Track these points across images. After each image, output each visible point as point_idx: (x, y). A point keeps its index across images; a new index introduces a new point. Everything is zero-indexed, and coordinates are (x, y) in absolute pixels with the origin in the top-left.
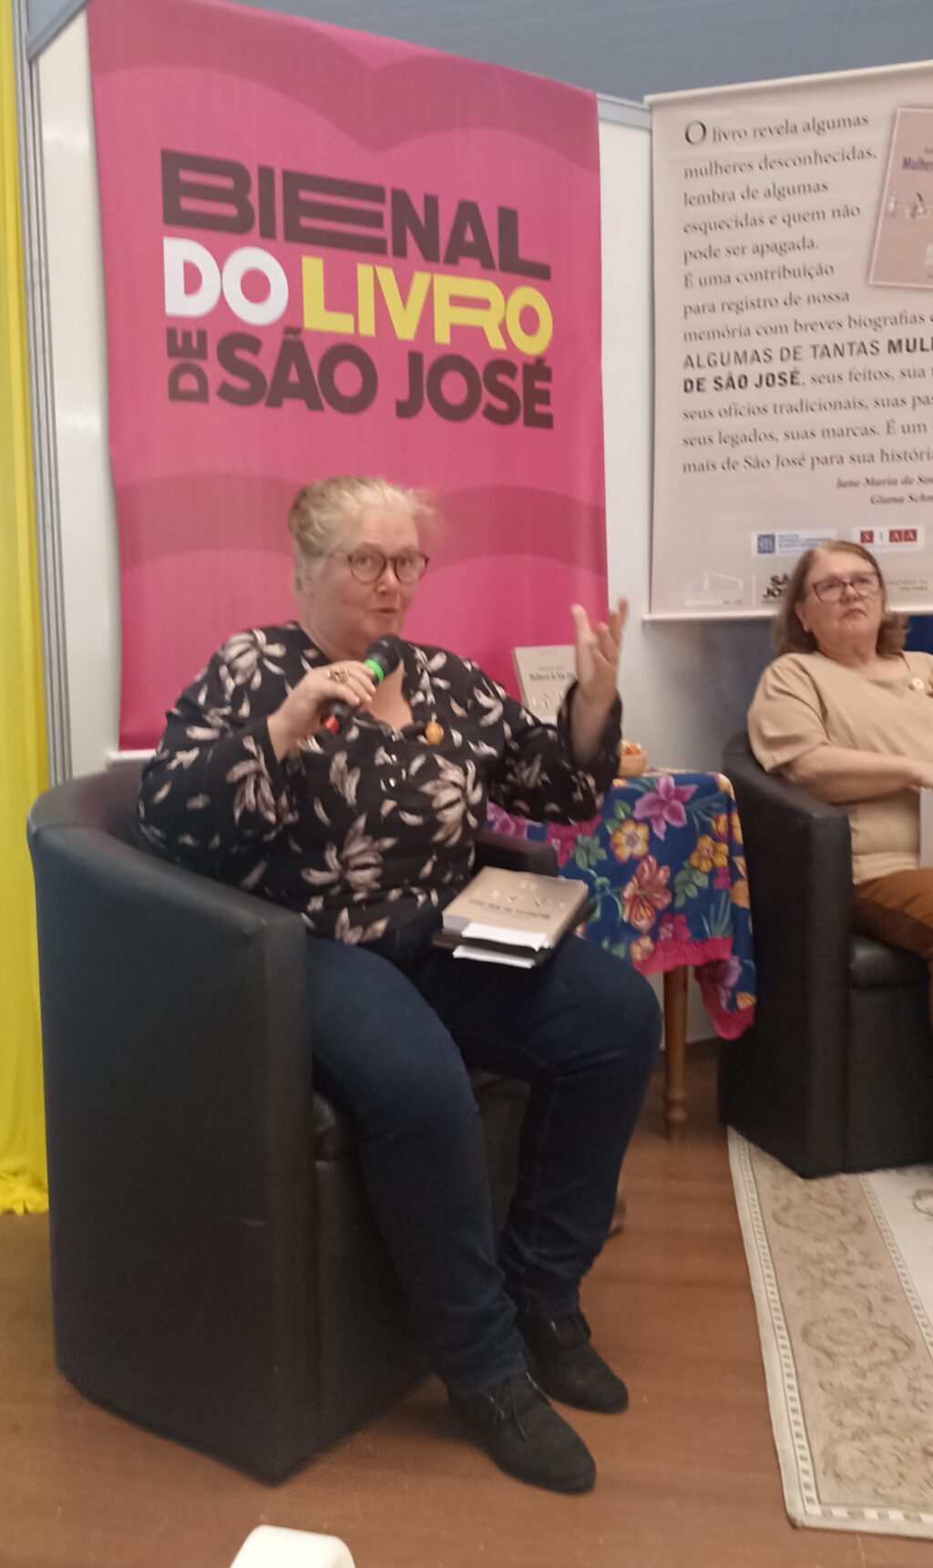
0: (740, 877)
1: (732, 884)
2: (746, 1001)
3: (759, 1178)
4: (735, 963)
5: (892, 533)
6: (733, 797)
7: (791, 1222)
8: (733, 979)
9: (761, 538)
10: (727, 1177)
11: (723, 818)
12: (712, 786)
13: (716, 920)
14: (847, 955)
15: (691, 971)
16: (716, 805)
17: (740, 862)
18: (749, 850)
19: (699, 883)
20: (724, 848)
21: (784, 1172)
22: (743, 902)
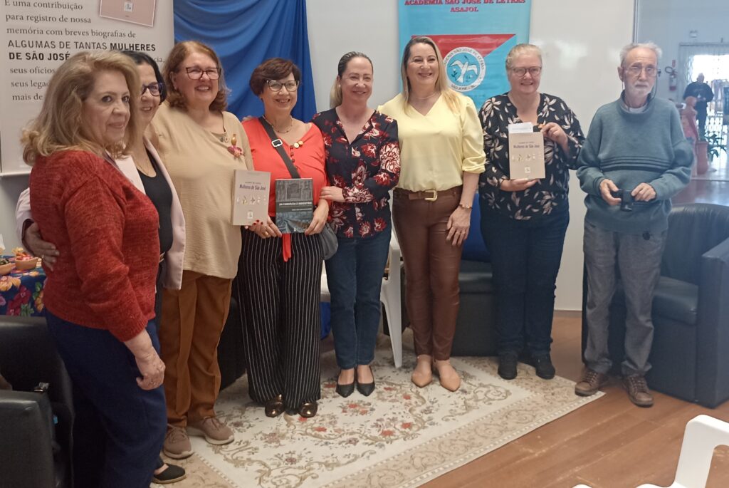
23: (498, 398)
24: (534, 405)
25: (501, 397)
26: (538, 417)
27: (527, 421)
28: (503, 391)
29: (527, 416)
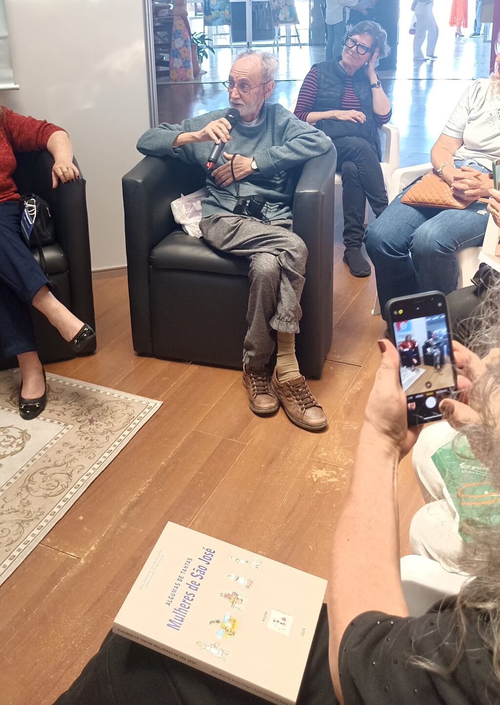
23: (9, 450)
24: (67, 450)
25: (15, 448)
26: (75, 476)
27: (60, 487)
28: (17, 434)
29: (59, 476)
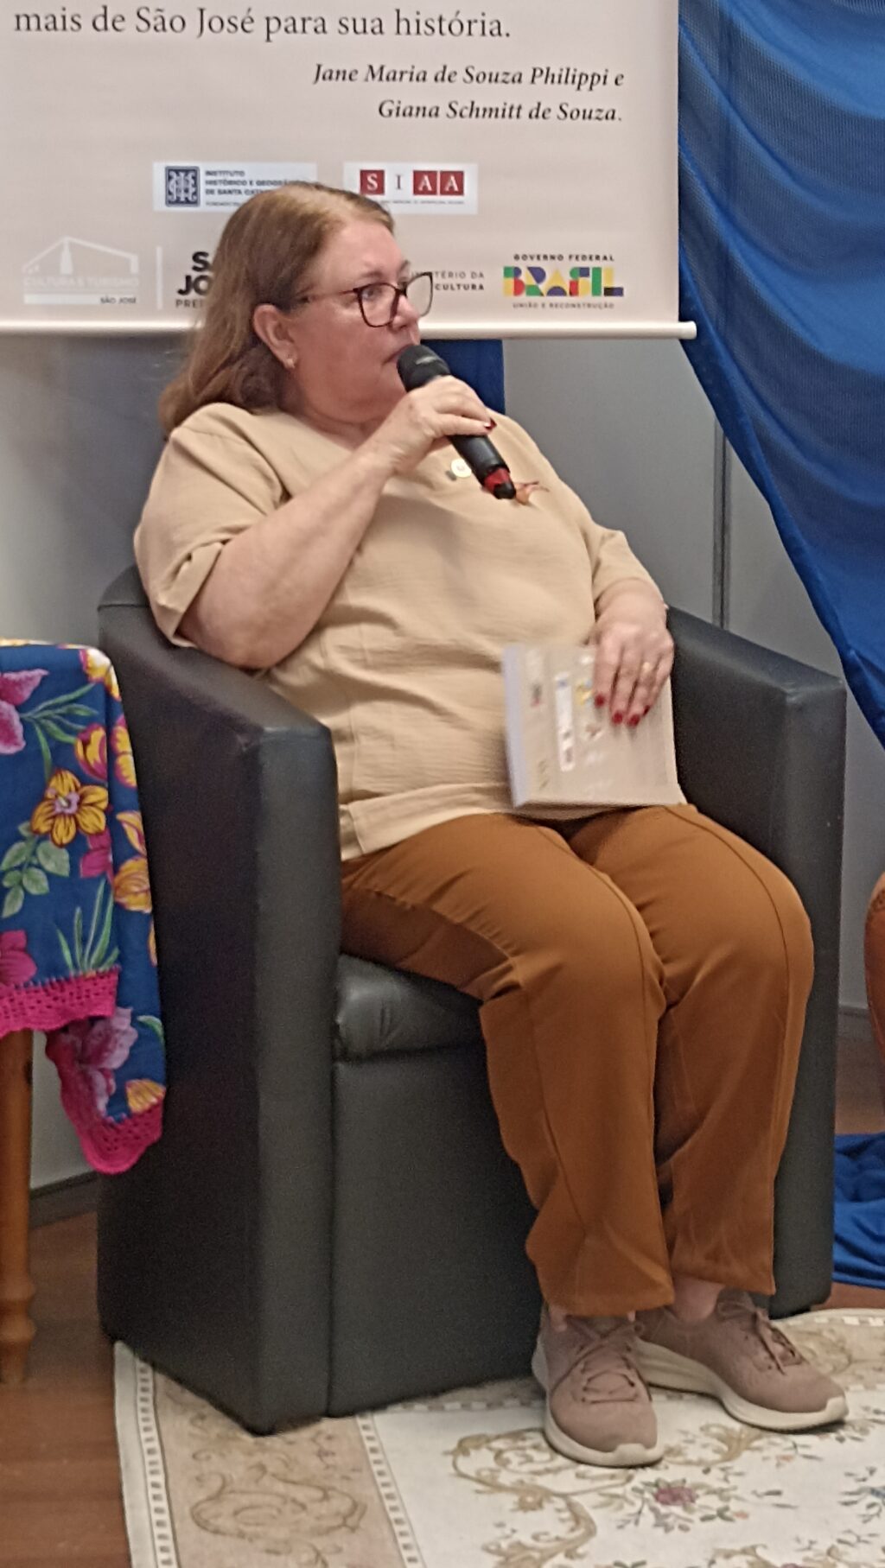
0: (134, 853)
1: (116, 869)
2: (145, 1096)
3: (170, 1442)
4: (122, 1021)
5: (418, 176)
6: (116, 692)
7: (226, 1523)
8: (117, 1058)
9: (171, 172)
10: (110, 1447)
11: (98, 735)
12: (77, 673)
13: (84, 941)
14: (332, 999)
15: (39, 1042)
16: (83, 711)
17: (131, 821)
18: (148, 799)
19: (50, 867)
20: (99, 795)
21: (219, 1425)
22: (139, 902)
